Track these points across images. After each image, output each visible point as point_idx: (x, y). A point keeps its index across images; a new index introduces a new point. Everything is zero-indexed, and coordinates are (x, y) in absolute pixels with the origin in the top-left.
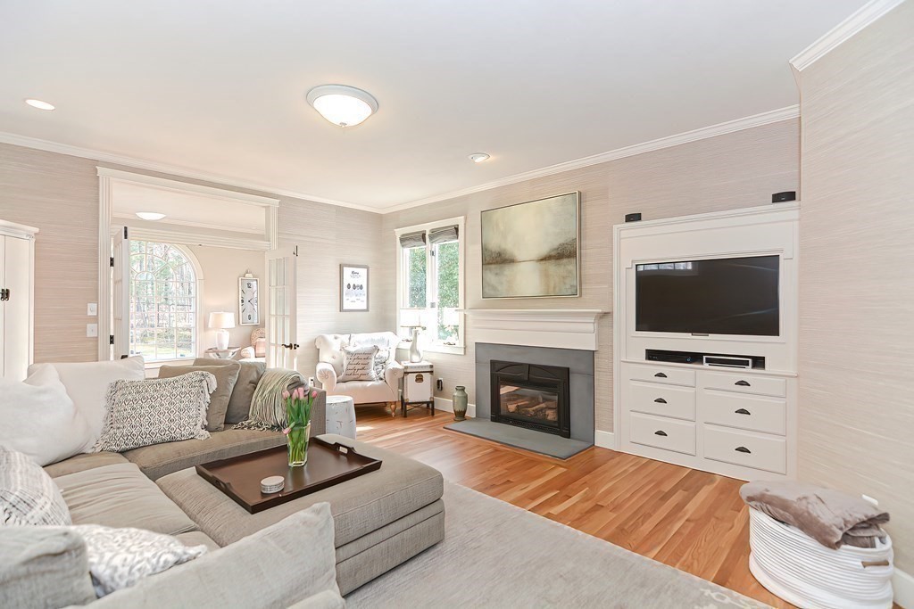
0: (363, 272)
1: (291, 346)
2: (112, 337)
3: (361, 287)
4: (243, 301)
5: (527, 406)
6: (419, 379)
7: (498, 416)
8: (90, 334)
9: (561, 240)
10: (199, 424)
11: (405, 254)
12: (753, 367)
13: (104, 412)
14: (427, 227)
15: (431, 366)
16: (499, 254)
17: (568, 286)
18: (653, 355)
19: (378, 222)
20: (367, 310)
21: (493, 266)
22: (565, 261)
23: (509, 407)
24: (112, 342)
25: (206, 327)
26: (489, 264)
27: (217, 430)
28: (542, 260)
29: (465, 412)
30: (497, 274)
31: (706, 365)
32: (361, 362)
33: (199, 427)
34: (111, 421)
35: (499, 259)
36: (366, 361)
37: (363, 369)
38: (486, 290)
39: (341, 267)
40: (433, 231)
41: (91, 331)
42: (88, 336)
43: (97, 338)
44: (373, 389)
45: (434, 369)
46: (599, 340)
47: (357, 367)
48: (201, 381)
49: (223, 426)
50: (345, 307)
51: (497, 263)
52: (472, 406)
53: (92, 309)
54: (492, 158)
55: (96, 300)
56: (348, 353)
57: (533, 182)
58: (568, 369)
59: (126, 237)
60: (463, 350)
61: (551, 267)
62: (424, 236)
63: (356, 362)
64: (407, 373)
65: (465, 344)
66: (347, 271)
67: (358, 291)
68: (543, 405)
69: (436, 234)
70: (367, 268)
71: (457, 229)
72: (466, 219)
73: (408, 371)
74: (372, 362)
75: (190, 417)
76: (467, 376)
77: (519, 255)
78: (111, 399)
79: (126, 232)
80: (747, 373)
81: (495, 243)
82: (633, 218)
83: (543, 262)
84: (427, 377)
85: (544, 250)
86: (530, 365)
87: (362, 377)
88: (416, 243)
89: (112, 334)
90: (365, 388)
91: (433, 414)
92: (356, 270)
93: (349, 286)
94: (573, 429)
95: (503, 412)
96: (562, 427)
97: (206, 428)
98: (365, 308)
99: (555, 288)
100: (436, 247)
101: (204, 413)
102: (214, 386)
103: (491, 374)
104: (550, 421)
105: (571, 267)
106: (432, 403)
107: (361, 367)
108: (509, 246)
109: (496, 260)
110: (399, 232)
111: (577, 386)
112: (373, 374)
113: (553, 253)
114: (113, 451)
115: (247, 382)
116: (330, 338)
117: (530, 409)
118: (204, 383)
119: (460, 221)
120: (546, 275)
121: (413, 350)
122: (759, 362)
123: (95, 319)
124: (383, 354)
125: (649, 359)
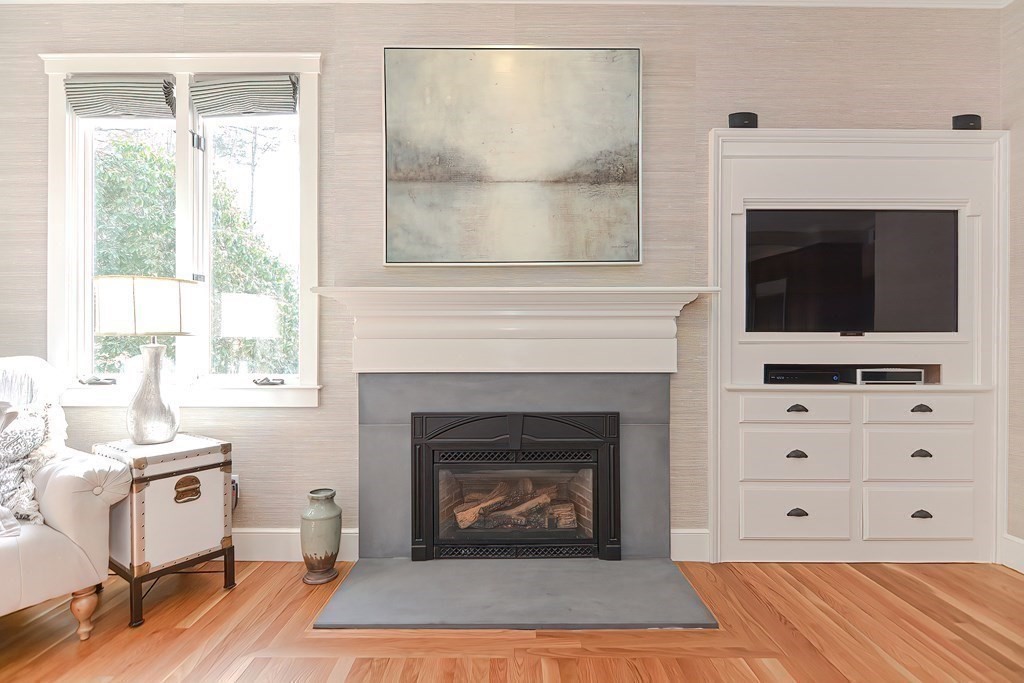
5: (501, 507)
6: (188, 489)
7: (433, 544)
9: (605, 144)
12: (927, 382)
15: (226, 448)
16: (441, 160)
17: (618, 242)
18: (777, 374)
21: (418, 187)
23: (460, 516)
26: (407, 179)
28: (557, 182)
30: (432, 206)
31: (860, 385)
35: (438, 170)
38: (399, 243)
45: (234, 456)
51: (432, 179)
52: (348, 533)
58: (618, 414)
60: (316, 394)
61: (582, 200)
64: (143, 481)
65: (320, 381)
68: (543, 499)
73: (148, 472)
77: (495, 163)
80: (919, 392)
81: (427, 129)
82: (745, 120)
83: (560, 187)
84: (212, 484)
85: (564, 160)
86: (525, 415)
91: (230, 583)
94: (627, 539)
95: (443, 532)
96: (601, 539)
99: (587, 244)
103: (414, 446)
104: (565, 532)
105: (627, 203)
106: (228, 552)
108: (469, 141)
109: (429, 172)
110: (58, 66)
111: (634, 448)
113: (585, 170)
117: (513, 513)
119: (307, 65)
122: (931, 373)
125: (767, 381)
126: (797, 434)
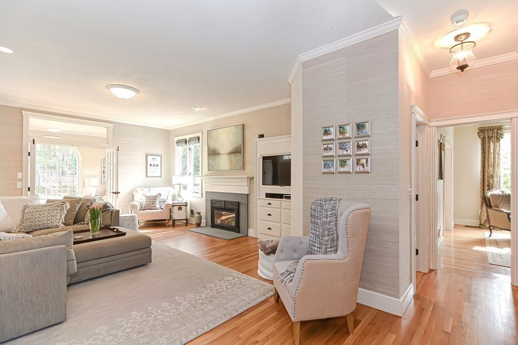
0: (159, 158)
1: (115, 193)
2: (29, 188)
3: (157, 166)
4: (104, 172)
6: (180, 209)
7: (214, 225)
8: (19, 187)
9: (236, 145)
10: (61, 222)
11: (180, 150)
13: (20, 217)
14: (187, 137)
15: (186, 203)
16: (214, 151)
17: (238, 166)
18: (269, 195)
19: (167, 134)
20: (161, 177)
21: (212, 156)
22: (238, 154)
23: (218, 221)
24: (29, 190)
25: (84, 185)
26: (211, 155)
27: (70, 225)
29: (200, 224)
30: (213, 160)
31: (284, 199)
32: (152, 200)
33: (60, 223)
34: (22, 221)
36: (154, 200)
37: (153, 204)
38: (209, 167)
39: (147, 156)
40: (189, 139)
41: (19, 185)
42: (18, 187)
43: (22, 188)
44: (158, 213)
46: (250, 189)
47: (150, 203)
48: (63, 205)
49: (72, 224)
50: (148, 175)
51: (213, 155)
52: (203, 221)
53: (19, 175)
54: (203, 109)
55: (22, 171)
56: (146, 196)
57: (228, 118)
58: (239, 202)
59: (34, 144)
60: (201, 195)
61: (233, 157)
62: (186, 141)
63: (149, 200)
64: (174, 206)
65: (202, 192)
66: (150, 158)
67: (155, 167)
69: (191, 139)
70: (161, 156)
71: (199, 139)
72: (202, 134)
74: (158, 201)
75: (56, 219)
76: (202, 207)
77: (221, 151)
78: (23, 212)
79: (34, 141)
81: (213, 146)
82: (262, 136)
83: (230, 155)
84: (183, 207)
85: (230, 149)
86: (225, 201)
87: (152, 208)
88: (183, 145)
89: (29, 186)
90: (153, 213)
91: (187, 225)
92: (154, 157)
93: (151, 165)
94: (240, 229)
95: (215, 223)
96: (237, 229)
97: (64, 224)
98: (160, 175)
99: (233, 166)
100: (192, 146)
101: (63, 217)
102: (69, 207)
103: (211, 206)
104: (233, 226)
106: (187, 220)
107: (151, 203)
108: (218, 147)
109: (213, 153)
110: (176, 139)
111: (243, 209)
112: (158, 206)
113: (233, 151)
114: (24, 232)
115: (86, 206)
116: (139, 190)
117: (226, 221)
118: (64, 206)
119: (199, 134)
120: (231, 160)
121: (179, 196)
123: (21, 180)
124: (163, 197)
125: (266, 197)
126: (269, 210)
